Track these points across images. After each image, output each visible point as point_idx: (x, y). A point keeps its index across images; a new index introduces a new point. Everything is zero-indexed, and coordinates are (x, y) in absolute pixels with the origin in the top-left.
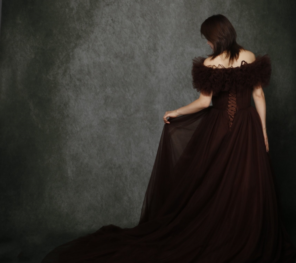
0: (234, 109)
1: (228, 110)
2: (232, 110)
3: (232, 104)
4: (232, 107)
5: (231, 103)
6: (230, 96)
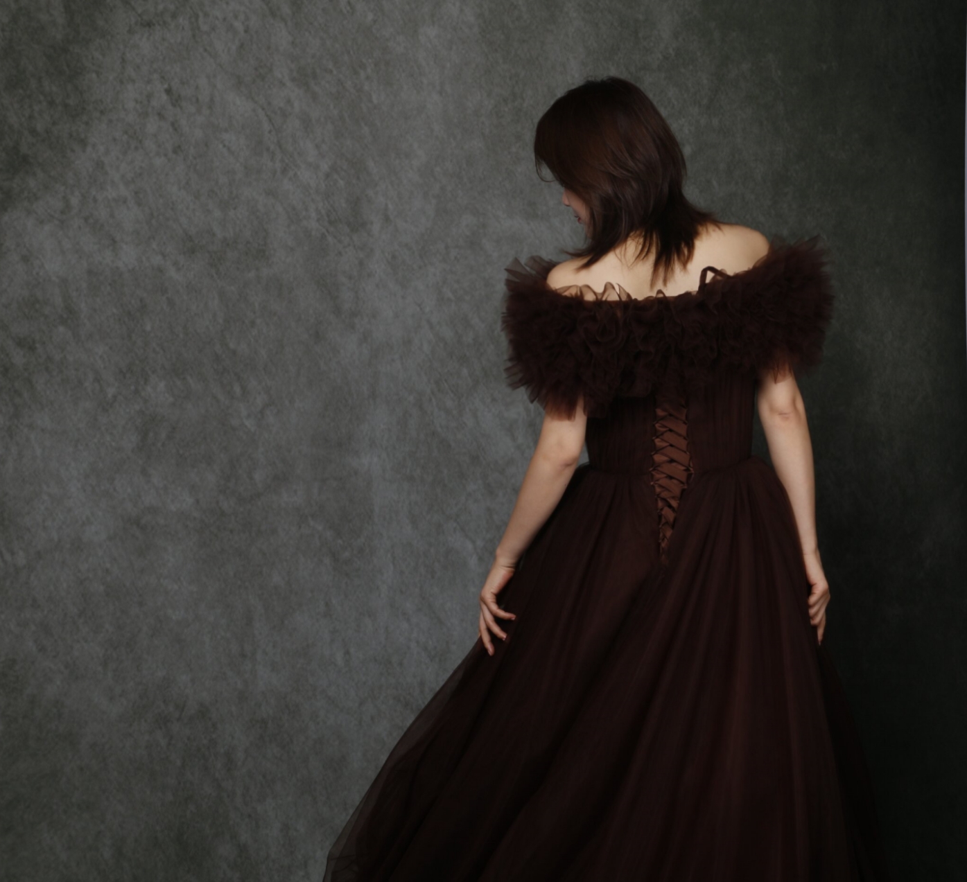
0: (678, 470)
1: (652, 476)
2: (671, 478)
3: (670, 448)
4: (672, 461)
5: (665, 444)
6: (663, 418)
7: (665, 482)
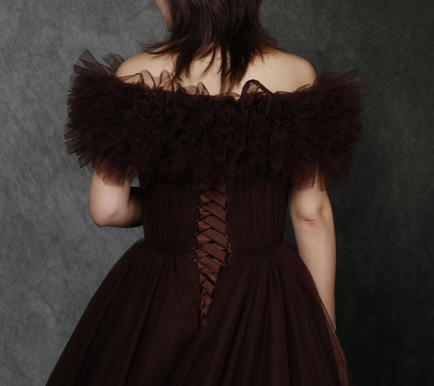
0: (218, 251)
1: (196, 254)
2: (212, 257)
3: (211, 229)
4: (212, 242)
5: (207, 227)
6: (206, 204)
7: (205, 260)
